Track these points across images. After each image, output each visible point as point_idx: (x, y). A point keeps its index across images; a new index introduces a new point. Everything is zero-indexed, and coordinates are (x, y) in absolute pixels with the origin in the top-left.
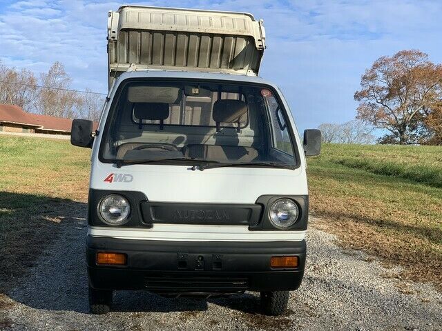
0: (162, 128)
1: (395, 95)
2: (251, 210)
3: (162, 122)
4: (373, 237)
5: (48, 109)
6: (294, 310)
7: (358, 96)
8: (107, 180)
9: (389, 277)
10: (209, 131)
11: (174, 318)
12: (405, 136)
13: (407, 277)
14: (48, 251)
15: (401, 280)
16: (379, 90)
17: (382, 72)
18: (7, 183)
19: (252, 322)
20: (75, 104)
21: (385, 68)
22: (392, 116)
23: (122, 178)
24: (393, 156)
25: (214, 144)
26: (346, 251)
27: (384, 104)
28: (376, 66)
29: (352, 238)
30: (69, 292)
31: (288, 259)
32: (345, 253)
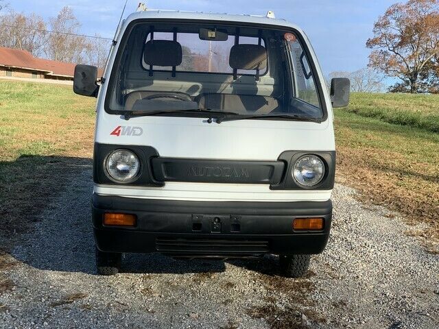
0: (174, 75)
1: (407, 43)
2: (273, 167)
3: (174, 68)
4: (394, 191)
5: (57, 54)
6: (316, 272)
7: (370, 44)
8: (114, 133)
9: (413, 235)
10: (225, 79)
11: (188, 280)
12: (416, 85)
13: (433, 236)
14: (53, 205)
15: (426, 238)
16: (391, 37)
17: (395, 19)
18: (13, 130)
19: (271, 285)
20: (84, 49)
21: (398, 15)
22: (403, 64)
23: (130, 132)
24: (407, 106)
25: (231, 93)
26: (366, 206)
27: (396, 51)
28: (389, 13)
29: (371, 192)
30: (76, 249)
31: (312, 221)
32: (365, 209)
